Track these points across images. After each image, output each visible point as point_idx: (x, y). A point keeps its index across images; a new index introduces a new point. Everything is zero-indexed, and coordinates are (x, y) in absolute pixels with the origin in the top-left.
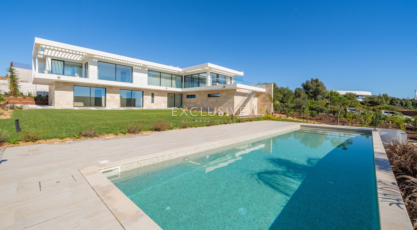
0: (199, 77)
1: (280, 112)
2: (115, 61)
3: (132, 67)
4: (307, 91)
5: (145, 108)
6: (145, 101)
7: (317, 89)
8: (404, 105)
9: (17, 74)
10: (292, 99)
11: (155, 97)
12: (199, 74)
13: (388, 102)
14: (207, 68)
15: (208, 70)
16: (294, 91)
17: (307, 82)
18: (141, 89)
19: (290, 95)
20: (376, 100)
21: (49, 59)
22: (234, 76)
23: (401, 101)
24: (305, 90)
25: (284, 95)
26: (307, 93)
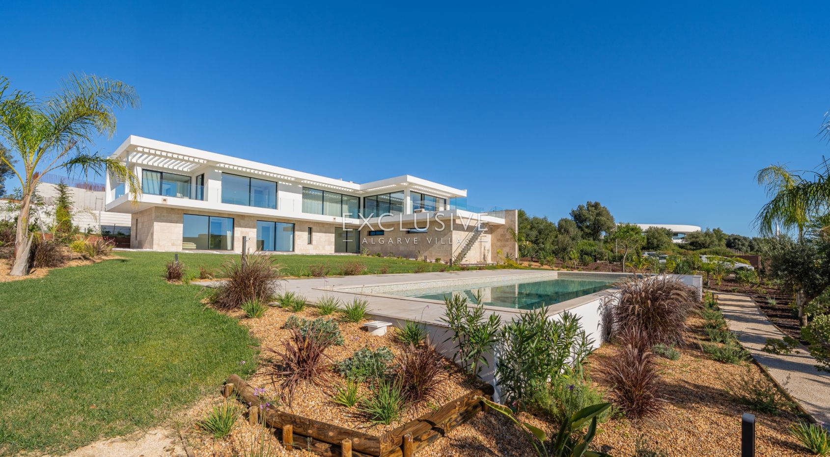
0: (390, 200)
1: (530, 259)
2: (250, 173)
3: (277, 183)
4: (581, 223)
5: (298, 251)
6: (298, 241)
7: (598, 220)
8: (755, 250)
9: (70, 195)
10: (553, 238)
11: (314, 234)
12: (390, 193)
13: (724, 242)
14: (404, 184)
15: (406, 187)
16: (557, 225)
17: (581, 208)
18: (291, 220)
19: (550, 232)
20: (702, 239)
21: (139, 169)
22: (450, 198)
23: (751, 242)
24: (576, 223)
25: (540, 232)
26: (579, 227)
